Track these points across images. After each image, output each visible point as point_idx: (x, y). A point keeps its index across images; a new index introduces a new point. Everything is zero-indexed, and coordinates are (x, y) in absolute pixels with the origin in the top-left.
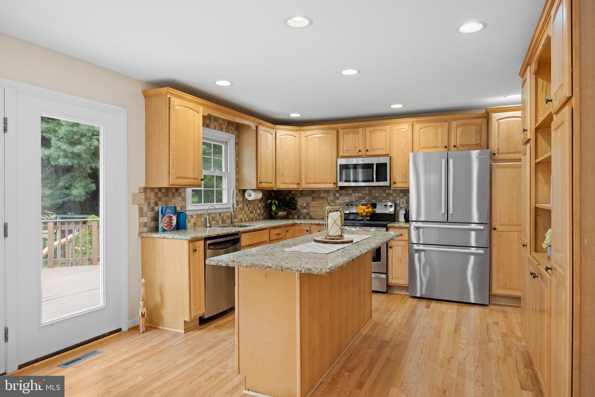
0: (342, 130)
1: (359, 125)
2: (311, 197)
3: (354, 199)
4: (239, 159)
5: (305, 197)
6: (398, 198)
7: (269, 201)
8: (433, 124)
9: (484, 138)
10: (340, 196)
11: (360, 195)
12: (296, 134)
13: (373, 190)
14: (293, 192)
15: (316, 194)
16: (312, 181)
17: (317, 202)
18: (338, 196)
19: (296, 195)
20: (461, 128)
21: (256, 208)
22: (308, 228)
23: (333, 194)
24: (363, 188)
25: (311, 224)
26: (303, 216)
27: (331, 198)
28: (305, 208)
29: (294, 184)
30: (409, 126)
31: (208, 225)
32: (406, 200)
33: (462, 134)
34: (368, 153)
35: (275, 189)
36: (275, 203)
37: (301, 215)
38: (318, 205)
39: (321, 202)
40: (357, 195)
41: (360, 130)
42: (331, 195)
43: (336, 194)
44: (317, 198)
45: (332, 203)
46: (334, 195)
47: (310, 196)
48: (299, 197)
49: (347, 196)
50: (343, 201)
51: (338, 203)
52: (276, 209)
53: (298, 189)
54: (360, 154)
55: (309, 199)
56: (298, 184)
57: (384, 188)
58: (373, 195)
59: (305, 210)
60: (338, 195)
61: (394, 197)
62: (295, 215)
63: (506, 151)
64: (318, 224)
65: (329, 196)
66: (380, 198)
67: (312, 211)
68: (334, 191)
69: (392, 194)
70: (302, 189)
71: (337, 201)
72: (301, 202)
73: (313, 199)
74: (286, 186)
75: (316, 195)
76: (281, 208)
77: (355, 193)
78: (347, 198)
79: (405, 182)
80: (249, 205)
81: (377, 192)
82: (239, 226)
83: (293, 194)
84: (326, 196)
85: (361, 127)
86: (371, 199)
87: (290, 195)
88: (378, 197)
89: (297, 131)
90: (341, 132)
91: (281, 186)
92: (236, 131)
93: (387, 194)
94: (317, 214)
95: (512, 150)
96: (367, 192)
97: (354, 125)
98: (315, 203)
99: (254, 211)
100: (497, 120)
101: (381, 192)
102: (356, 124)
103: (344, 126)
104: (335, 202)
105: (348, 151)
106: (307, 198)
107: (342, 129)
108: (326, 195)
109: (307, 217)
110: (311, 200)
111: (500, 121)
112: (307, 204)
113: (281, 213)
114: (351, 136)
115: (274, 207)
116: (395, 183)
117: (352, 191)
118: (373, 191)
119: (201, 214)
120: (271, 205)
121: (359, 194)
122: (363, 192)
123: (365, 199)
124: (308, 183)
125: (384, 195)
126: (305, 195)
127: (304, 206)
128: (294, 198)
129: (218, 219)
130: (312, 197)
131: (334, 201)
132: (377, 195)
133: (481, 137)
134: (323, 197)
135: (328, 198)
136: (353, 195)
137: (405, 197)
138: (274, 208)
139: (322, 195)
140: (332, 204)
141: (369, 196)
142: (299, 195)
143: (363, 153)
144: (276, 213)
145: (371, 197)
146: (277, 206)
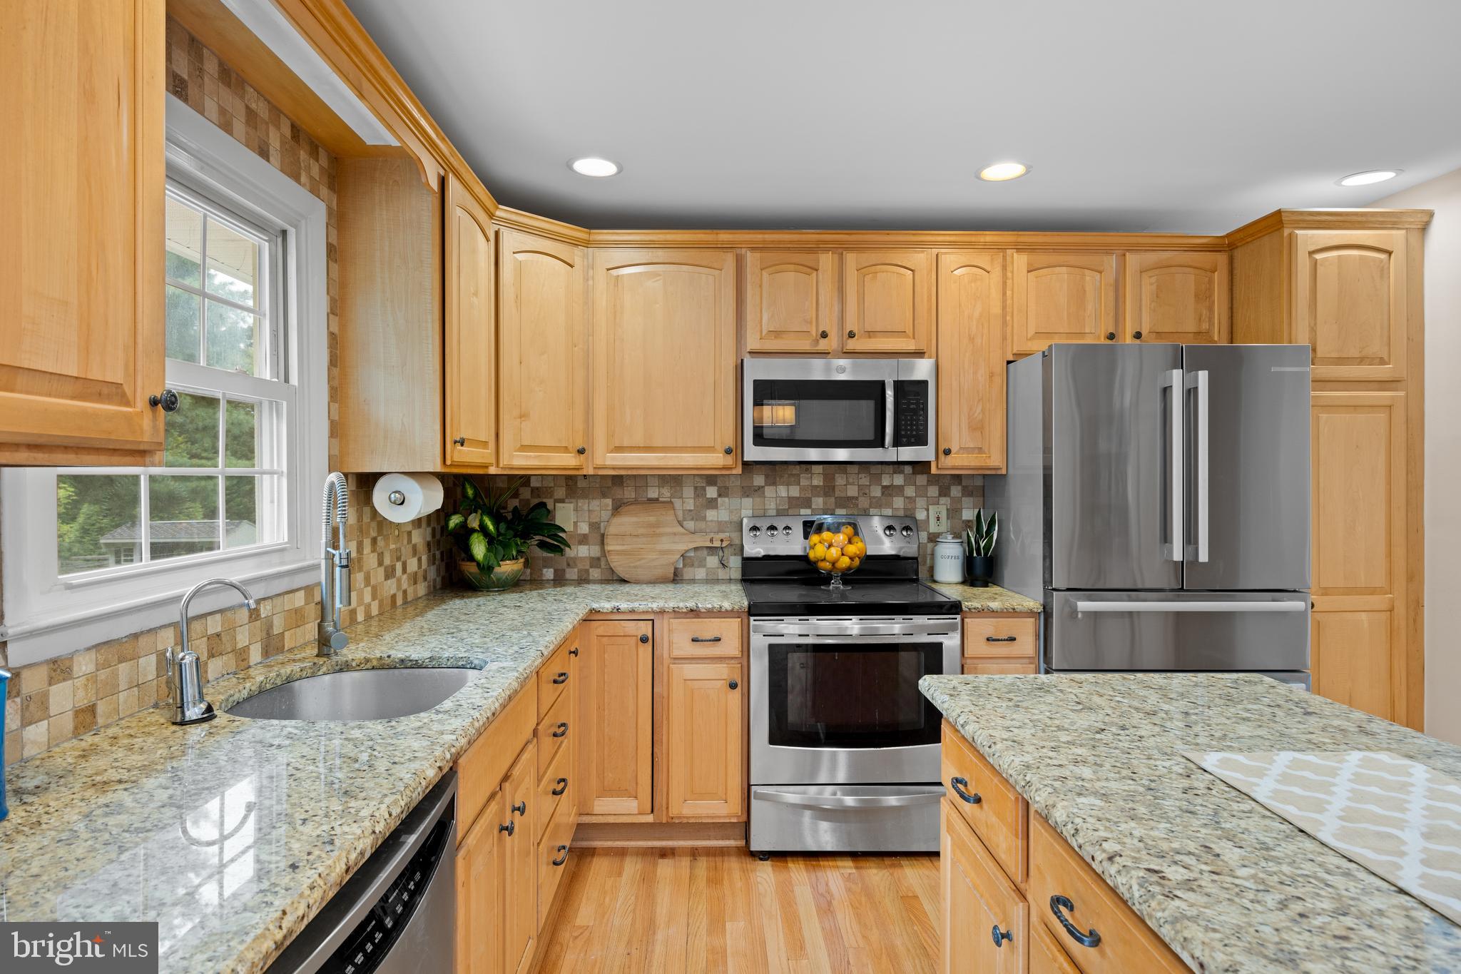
0: (758, 255)
1: (819, 242)
2: (609, 501)
3: (773, 506)
4: (343, 326)
5: (587, 501)
6: (921, 502)
7: (455, 521)
8: (1072, 259)
9: (1219, 315)
10: (720, 495)
11: (795, 491)
12: (577, 255)
13: (837, 475)
14: (534, 483)
15: (629, 488)
16: (639, 440)
17: (634, 519)
18: (715, 495)
19: (549, 492)
20: (1153, 280)
21: (406, 551)
22: (645, 629)
23: (696, 488)
24: (804, 466)
25: (662, 612)
26: (576, 570)
27: (688, 501)
28: (584, 540)
29: (566, 449)
30: (992, 259)
31: (193, 712)
32: (947, 509)
33: (1157, 297)
34: (852, 345)
35: (493, 471)
36: (483, 529)
37: (568, 565)
38: (641, 531)
39: (652, 519)
40: (783, 491)
41: (827, 261)
42: (688, 492)
43: (705, 490)
44: (635, 502)
45: (692, 519)
46: (699, 492)
47: (604, 496)
48: (562, 501)
49: (748, 496)
50: (731, 512)
51: (712, 521)
52: (489, 550)
53: (578, 469)
54: (823, 345)
55: (600, 507)
56: (581, 452)
57: (874, 470)
58: (837, 493)
59: (587, 547)
60: (712, 492)
61: (907, 501)
62: (545, 567)
63: (1334, 355)
64: (692, 610)
65: (681, 497)
66: (863, 502)
67: (619, 553)
68: (697, 479)
69: (899, 490)
70: (591, 472)
71: (711, 515)
72: (568, 516)
73: (617, 508)
74: (536, 457)
75: (629, 493)
76: (506, 546)
77: (774, 484)
78: (747, 502)
79: (980, 450)
80: (381, 542)
81: (851, 480)
82: (369, 666)
83: (537, 488)
84: (669, 495)
85: (826, 250)
86: (833, 506)
87: (525, 493)
88: (857, 498)
89: (575, 243)
90: (751, 259)
91: (516, 460)
92: (331, 187)
93: (884, 487)
94: (638, 563)
95: (1354, 353)
96: (818, 481)
97: (799, 242)
98: (626, 523)
99: (399, 566)
100: (1311, 253)
101: (865, 480)
102: (811, 236)
103: (764, 241)
104: (704, 518)
105: (777, 334)
106: (595, 504)
107: (753, 249)
108: (666, 493)
109: (595, 574)
110: (609, 513)
111: (1318, 256)
112: (594, 526)
113: (507, 568)
114: (790, 277)
115: (479, 542)
116: (947, 452)
117: (767, 477)
118: (840, 480)
119: (136, 636)
120: (464, 534)
121: (791, 487)
122: (804, 482)
123: (810, 507)
124: (619, 449)
125: (876, 492)
126: (586, 494)
127: (580, 534)
128: (543, 505)
129: (242, 639)
130: (613, 500)
131: (698, 516)
132: (852, 491)
133: (1211, 309)
134: (656, 500)
135: (677, 502)
136: (769, 491)
137: (943, 500)
138: (479, 548)
139: (653, 493)
140: (690, 525)
141: (826, 495)
142: (560, 493)
143: (831, 343)
144: (486, 569)
145: (833, 500)
146: (491, 540)
